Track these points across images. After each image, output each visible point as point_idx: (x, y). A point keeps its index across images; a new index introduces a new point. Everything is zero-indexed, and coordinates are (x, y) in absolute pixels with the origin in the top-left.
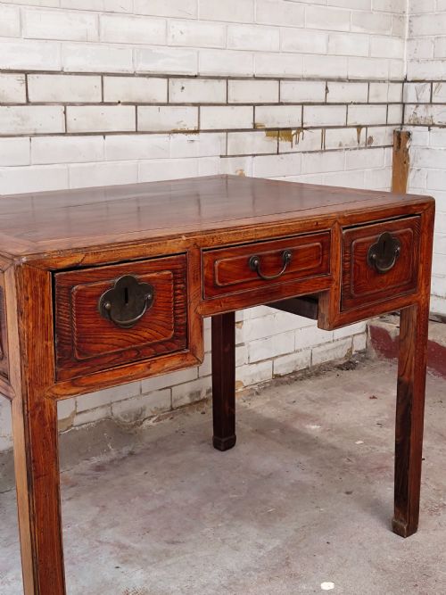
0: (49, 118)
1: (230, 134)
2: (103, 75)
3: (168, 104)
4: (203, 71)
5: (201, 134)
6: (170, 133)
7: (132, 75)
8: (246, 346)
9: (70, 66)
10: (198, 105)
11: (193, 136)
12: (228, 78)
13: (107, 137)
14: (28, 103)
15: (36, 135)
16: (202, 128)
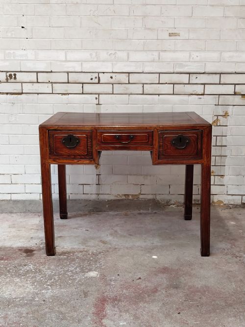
0: (138, 89)
1: (220, 96)
2: (159, 73)
3: (189, 84)
4: (207, 70)
5: (205, 96)
6: (189, 95)
7: (173, 73)
8: (226, 186)
9: (146, 70)
10: (204, 84)
11: (201, 96)
12: (220, 74)
13: (160, 96)
14: (129, 83)
15: (131, 94)
16: (205, 93)
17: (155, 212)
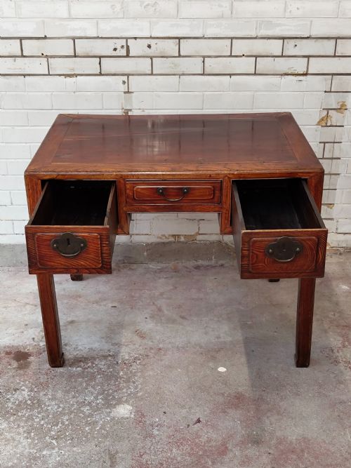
0: (195, 65)
1: (334, 77)
2: (232, 39)
3: (282, 56)
4: (314, 34)
5: (308, 76)
6: (282, 75)
7: (256, 38)
8: (335, 221)
9: (209, 33)
10: (308, 57)
11: (301, 78)
12: (337, 39)
13: (232, 77)
14: (180, 56)
15: (183, 74)
16: (309, 72)
17: (221, 262)
